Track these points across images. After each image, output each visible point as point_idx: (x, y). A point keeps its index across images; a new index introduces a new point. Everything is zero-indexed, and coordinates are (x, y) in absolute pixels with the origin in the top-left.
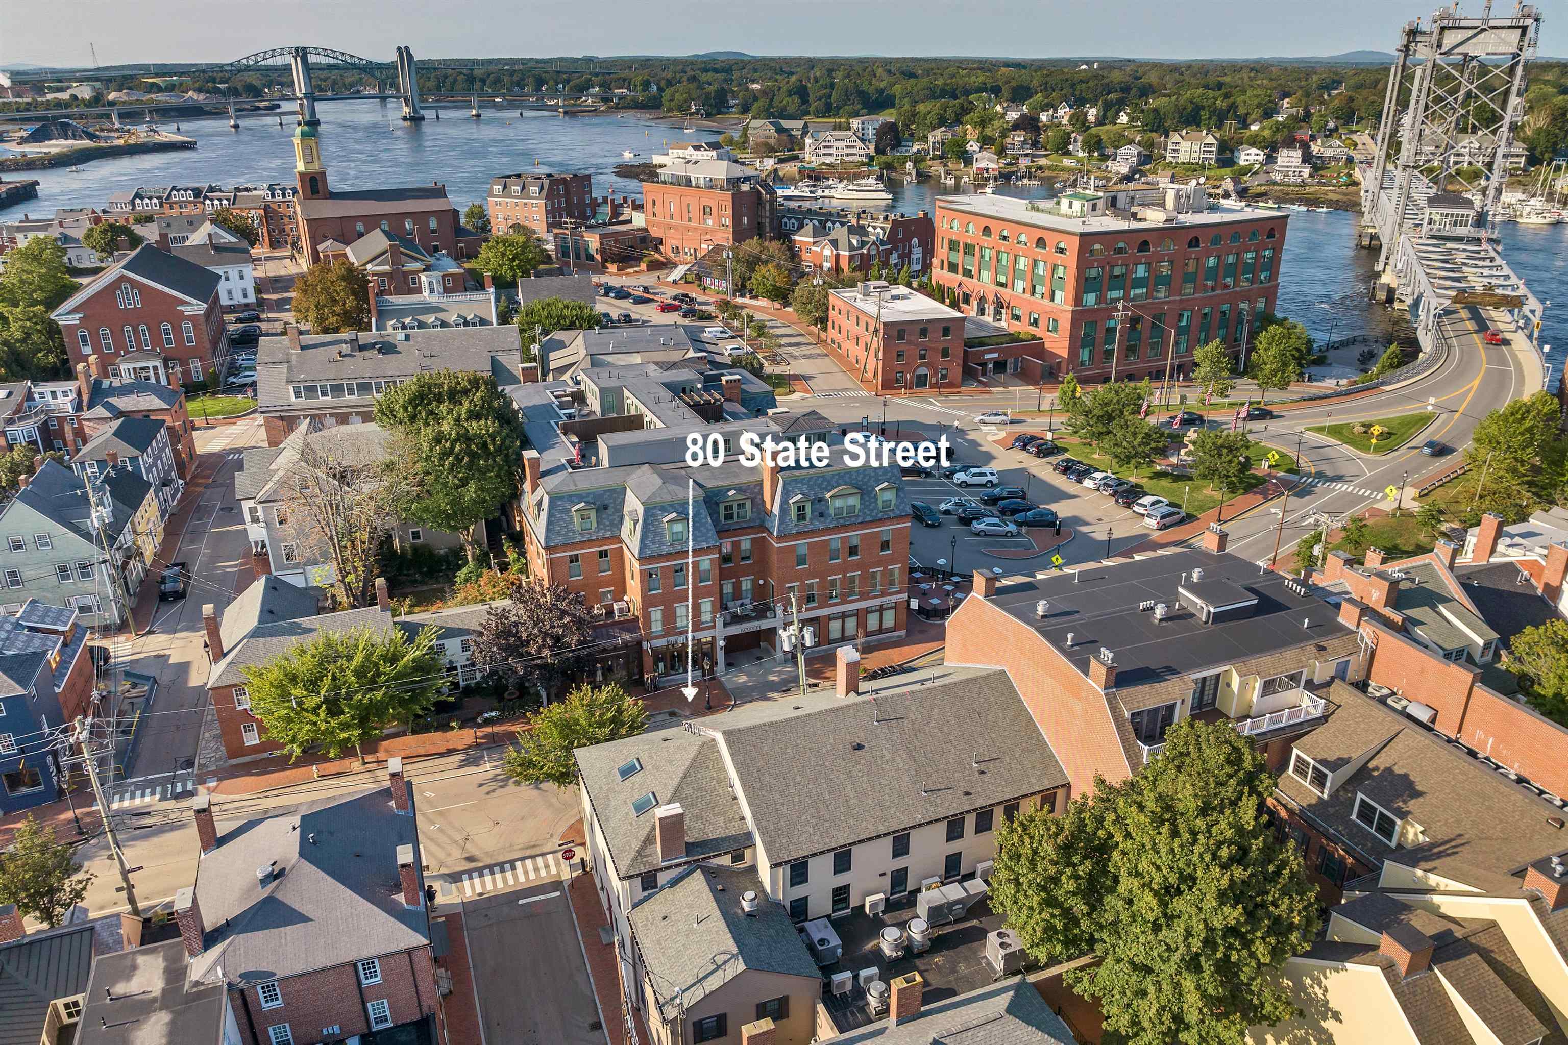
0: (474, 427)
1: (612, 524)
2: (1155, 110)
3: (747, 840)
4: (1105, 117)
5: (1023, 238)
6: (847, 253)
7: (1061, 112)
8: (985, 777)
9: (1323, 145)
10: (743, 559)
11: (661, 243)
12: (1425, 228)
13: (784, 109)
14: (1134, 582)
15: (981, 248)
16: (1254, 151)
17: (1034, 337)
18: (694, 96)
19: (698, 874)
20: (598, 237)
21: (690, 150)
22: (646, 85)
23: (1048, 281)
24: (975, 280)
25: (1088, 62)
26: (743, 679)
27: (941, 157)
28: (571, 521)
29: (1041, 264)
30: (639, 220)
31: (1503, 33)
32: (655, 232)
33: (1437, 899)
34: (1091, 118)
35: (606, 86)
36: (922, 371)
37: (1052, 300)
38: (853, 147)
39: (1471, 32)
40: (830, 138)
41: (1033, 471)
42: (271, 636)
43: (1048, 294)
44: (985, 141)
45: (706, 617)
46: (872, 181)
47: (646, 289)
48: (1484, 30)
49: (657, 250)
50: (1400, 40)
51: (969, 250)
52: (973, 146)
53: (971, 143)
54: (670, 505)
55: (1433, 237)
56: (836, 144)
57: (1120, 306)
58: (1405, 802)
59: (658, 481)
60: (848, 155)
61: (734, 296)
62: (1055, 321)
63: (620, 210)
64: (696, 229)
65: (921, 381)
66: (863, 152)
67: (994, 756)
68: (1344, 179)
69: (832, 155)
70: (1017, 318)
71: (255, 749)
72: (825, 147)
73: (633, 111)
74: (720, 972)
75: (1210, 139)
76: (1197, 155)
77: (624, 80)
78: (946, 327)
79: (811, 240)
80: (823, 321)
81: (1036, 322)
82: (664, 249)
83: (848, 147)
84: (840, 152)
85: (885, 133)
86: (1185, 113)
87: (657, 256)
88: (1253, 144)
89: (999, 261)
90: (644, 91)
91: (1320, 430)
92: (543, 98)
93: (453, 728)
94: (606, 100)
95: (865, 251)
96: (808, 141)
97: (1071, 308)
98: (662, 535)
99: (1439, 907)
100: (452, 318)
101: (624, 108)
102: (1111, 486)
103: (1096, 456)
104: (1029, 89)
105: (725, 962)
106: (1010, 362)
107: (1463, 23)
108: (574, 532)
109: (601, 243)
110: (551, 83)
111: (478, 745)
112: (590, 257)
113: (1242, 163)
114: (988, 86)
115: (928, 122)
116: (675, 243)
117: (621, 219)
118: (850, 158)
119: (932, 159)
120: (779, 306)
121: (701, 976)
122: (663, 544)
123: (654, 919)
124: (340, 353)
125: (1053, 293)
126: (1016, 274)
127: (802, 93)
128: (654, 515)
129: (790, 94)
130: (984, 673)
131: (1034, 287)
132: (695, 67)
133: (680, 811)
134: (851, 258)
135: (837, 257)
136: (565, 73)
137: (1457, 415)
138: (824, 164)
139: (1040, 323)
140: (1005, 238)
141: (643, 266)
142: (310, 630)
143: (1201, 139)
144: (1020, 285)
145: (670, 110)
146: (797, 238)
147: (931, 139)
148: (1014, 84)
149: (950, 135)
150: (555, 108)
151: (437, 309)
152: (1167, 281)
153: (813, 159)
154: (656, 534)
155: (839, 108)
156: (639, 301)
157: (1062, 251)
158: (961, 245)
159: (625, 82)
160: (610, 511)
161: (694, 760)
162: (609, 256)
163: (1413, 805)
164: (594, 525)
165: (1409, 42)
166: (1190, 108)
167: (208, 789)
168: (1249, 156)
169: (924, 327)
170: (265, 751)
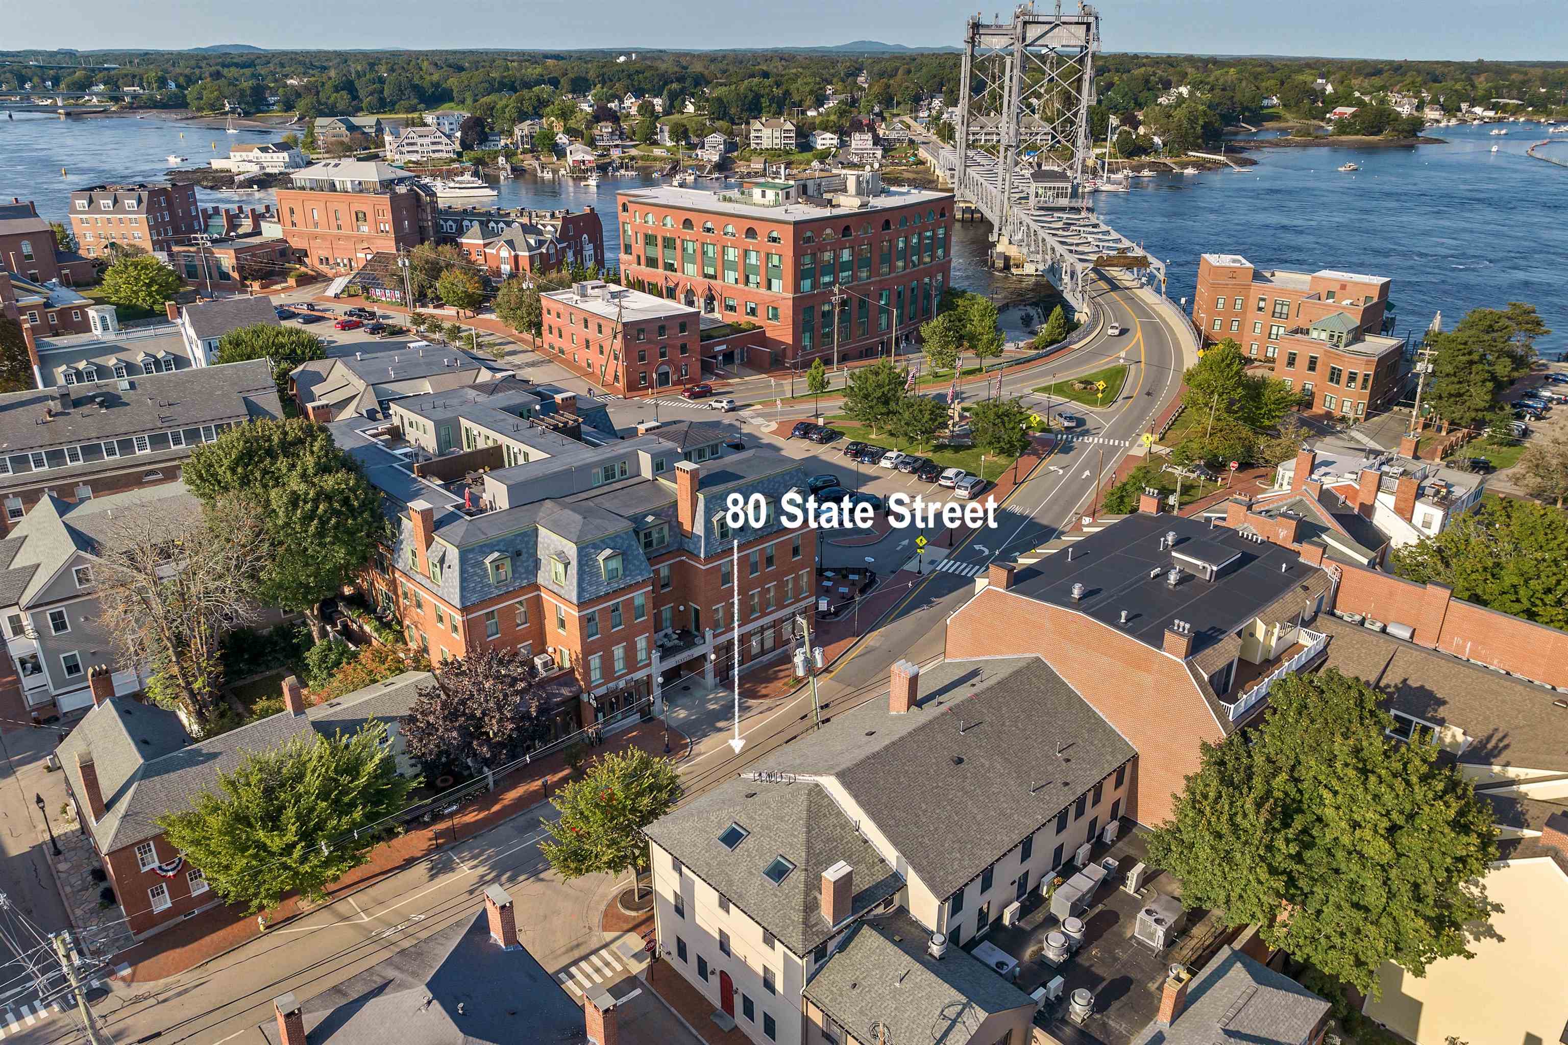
0: (329, 482)
1: (527, 571)
2: (719, 100)
3: (896, 883)
4: (672, 106)
5: (730, 229)
6: (527, 254)
7: (627, 103)
8: (1072, 764)
9: (887, 128)
10: (663, 586)
11: (306, 255)
12: (1032, 201)
13: (334, 105)
14: (1117, 553)
15: (683, 241)
16: (828, 135)
17: (755, 327)
18: (227, 93)
19: (866, 930)
20: (232, 252)
21: (256, 153)
22: (162, 82)
23: (763, 271)
24: (679, 274)
25: (628, 54)
26: (682, 714)
27: (532, 151)
28: (486, 575)
29: (753, 254)
30: (271, 231)
31: (1073, 28)
32: (296, 243)
33: (1523, 788)
34: (659, 109)
35: (112, 82)
36: (665, 368)
37: (769, 288)
38: (439, 143)
39: (1048, 27)
40: (412, 134)
41: (824, 457)
42: (167, 772)
43: (764, 283)
44: (573, 133)
45: (642, 655)
46: (467, 177)
47: (311, 307)
48: (1058, 25)
49: (300, 261)
50: (966, 34)
51: (669, 243)
52: (562, 139)
53: (560, 135)
54: (603, 541)
55: (1041, 209)
56: (420, 141)
57: (836, 290)
58: (1436, 711)
59: (578, 518)
60: (434, 152)
61: (415, 307)
62: (775, 309)
63: (236, 222)
64: (348, 237)
65: (664, 379)
66: (449, 148)
67: (1070, 742)
68: (912, 159)
69: (417, 152)
70: (732, 308)
71: (167, 915)
72: (408, 144)
73: (155, 111)
74: (959, 1026)
75: (789, 126)
76: (778, 141)
77: (134, 76)
78: (684, 322)
79: (481, 242)
80: (536, 326)
81: (753, 312)
82: (312, 261)
83: (433, 143)
84: (425, 149)
85: (470, 128)
86: (747, 101)
87: (303, 269)
88: (826, 129)
89: (704, 253)
90: (159, 88)
91: (1046, 389)
92: (28, 98)
93: (399, 833)
94: (116, 99)
95: (544, 251)
96: (388, 138)
97: (791, 296)
98: (598, 575)
99: (1526, 794)
100: (140, 359)
101: (141, 107)
102: (909, 463)
103: (873, 436)
104: (587, 80)
105: (959, 1014)
106: (737, 352)
107: (1041, 19)
108: (489, 586)
109: (237, 258)
110: (36, 80)
111: (438, 846)
112: (225, 276)
113: (819, 147)
114: (546, 77)
115: (507, 115)
116: (323, 254)
117: (241, 231)
118: (437, 155)
119: (523, 153)
120: (471, 314)
121: (938, 1036)
122: (601, 584)
123: (840, 990)
124: (49, 412)
125: (769, 282)
126: (727, 265)
127: (349, 87)
128: (587, 555)
129: (337, 89)
130: (1023, 664)
131: (747, 277)
132: (212, 62)
133: (848, 869)
134: (531, 258)
135: (516, 257)
136: (52, 68)
137: (1143, 365)
138: (410, 162)
139: (759, 312)
140: (709, 230)
141: (291, 282)
142: (214, 756)
143: (780, 126)
144: (731, 276)
145: (200, 109)
146: (464, 240)
147: (517, 132)
148: (571, 75)
149: (537, 128)
150: (53, 109)
151: (114, 349)
152: (867, 263)
153: (397, 157)
154: (591, 574)
155: (393, 104)
156: (309, 320)
157: (774, 240)
158: (659, 240)
159: (133, 79)
160: (524, 557)
161: (809, 811)
162: (247, 273)
163: (1442, 712)
164: (510, 575)
165: (974, 34)
166: (751, 96)
167: (123, 979)
168: (825, 140)
169: (661, 325)
170: (179, 914)
